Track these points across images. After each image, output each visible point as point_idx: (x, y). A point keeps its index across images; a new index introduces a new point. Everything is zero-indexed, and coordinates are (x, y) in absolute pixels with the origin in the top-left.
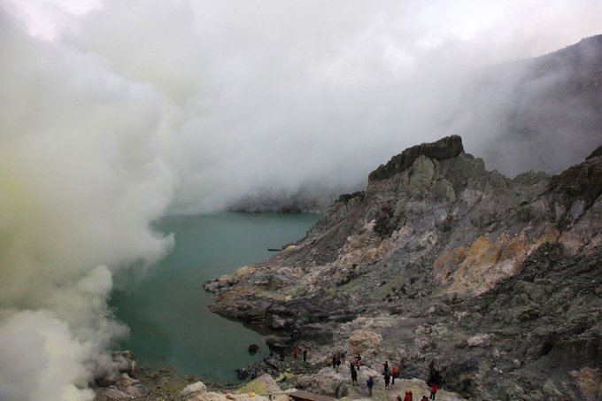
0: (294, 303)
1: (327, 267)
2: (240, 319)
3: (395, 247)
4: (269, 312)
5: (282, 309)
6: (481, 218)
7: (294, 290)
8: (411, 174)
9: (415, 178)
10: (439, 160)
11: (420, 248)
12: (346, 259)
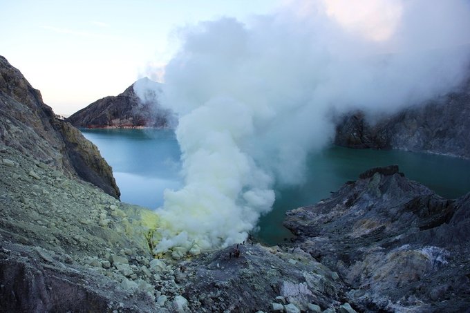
0: (307, 227)
1: (324, 216)
2: (289, 229)
3: (349, 213)
4: (298, 229)
5: (302, 228)
6: (380, 209)
7: (309, 222)
8: (371, 180)
9: (372, 182)
10: (385, 175)
11: (355, 216)
12: (332, 213)
